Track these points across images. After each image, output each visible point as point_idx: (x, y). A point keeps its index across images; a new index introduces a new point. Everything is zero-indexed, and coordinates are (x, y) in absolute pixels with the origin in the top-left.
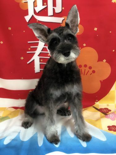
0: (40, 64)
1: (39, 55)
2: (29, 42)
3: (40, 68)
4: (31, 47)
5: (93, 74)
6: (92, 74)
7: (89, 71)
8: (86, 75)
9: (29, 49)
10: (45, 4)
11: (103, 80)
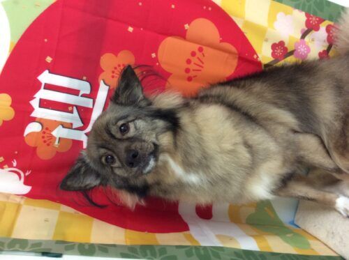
6: (204, 56)
7: (198, 58)
8: (203, 63)
10: (70, 108)
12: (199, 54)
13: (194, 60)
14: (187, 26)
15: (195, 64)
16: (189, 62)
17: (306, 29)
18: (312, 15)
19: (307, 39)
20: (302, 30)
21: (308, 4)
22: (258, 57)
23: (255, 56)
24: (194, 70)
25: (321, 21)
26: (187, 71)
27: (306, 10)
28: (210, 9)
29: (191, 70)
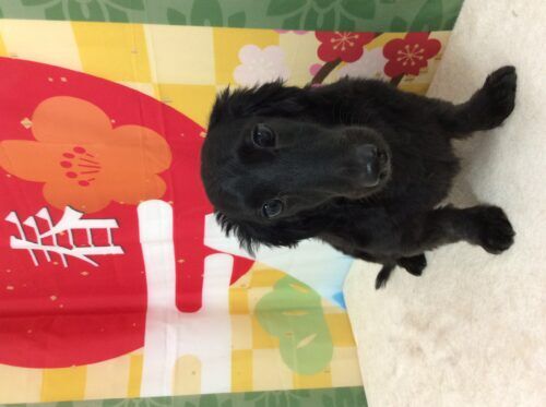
0: (96, 246)
1: (70, 248)
2: (36, 264)
3: (109, 245)
4: (49, 260)
7: (81, 159)
9: (56, 263)
11: (111, 118)
12: (78, 155)
13: (75, 161)
14: (26, 123)
15: (79, 165)
16: (66, 165)
17: (323, 63)
18: (337, 33)
20: (313, 68)
21: (322, 12)
23: (203, 134)
24: (83, 173)
25: (368, 37)
26: (72, 175)
27: (320, 24)
28: (64, 79)
29: (78, 173)
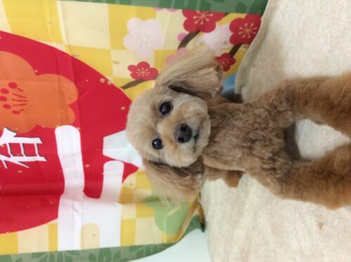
0: (27, 156)
1: (9, 156)
5: (19, 87)
6: (19, 89)
7: (14, 94)
8: (25, 98)
11: (35, 69)
12: (12, 90)
13: (9, 96)
15: (13, 100)
16: (2, 99)
17: (187, 33)
18: (198, 12)
19: (190, 45)
20: (180, 36)
22: (107, 80)
23: (102, 80)
25: (220, 16)
26: (7, 107)
29: (12, 106)
